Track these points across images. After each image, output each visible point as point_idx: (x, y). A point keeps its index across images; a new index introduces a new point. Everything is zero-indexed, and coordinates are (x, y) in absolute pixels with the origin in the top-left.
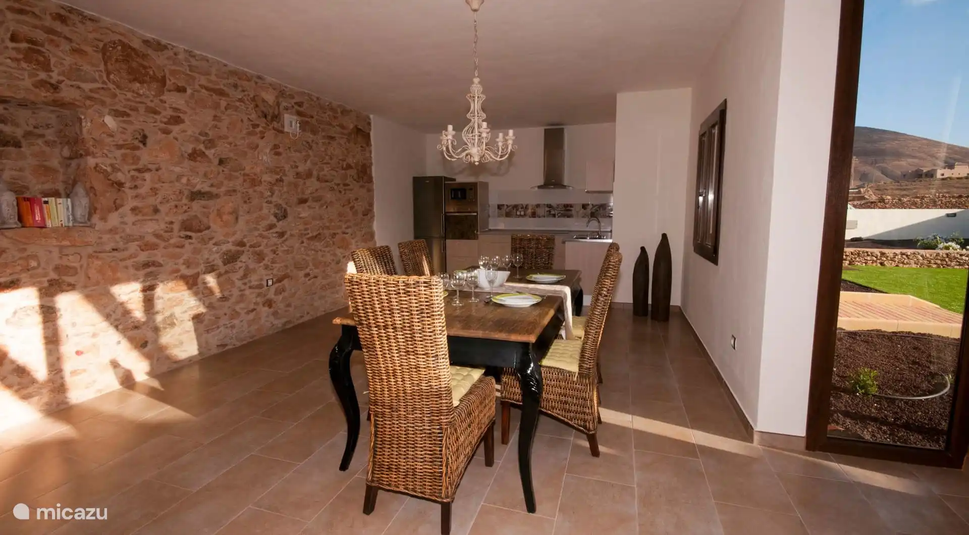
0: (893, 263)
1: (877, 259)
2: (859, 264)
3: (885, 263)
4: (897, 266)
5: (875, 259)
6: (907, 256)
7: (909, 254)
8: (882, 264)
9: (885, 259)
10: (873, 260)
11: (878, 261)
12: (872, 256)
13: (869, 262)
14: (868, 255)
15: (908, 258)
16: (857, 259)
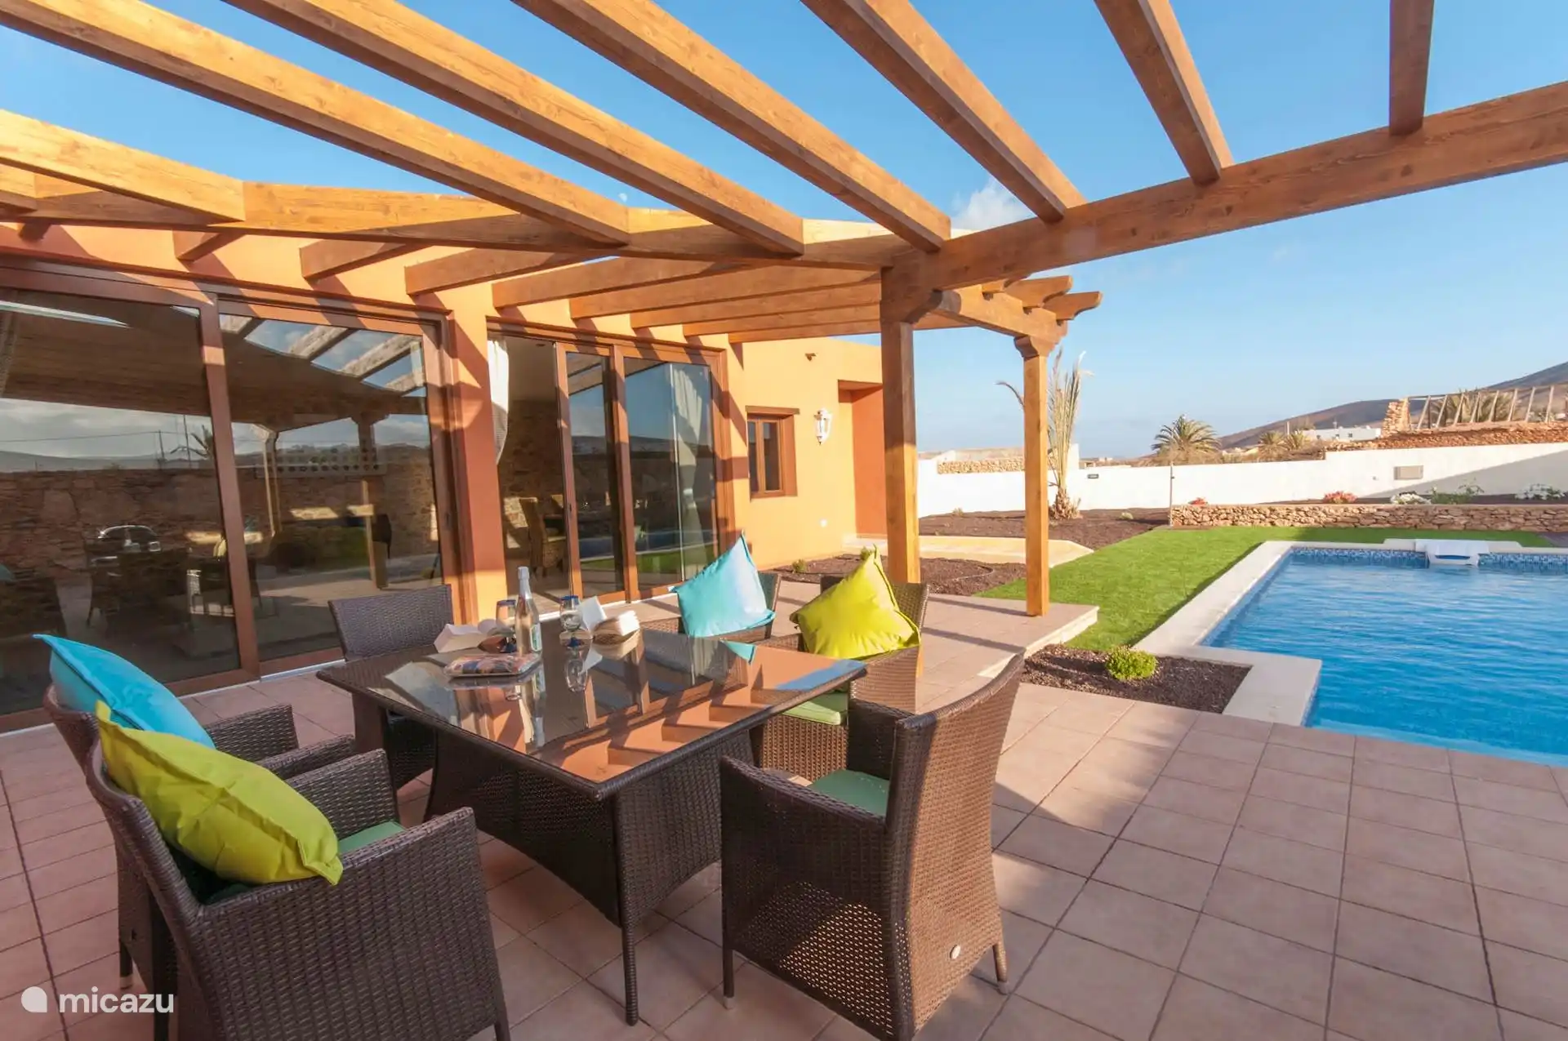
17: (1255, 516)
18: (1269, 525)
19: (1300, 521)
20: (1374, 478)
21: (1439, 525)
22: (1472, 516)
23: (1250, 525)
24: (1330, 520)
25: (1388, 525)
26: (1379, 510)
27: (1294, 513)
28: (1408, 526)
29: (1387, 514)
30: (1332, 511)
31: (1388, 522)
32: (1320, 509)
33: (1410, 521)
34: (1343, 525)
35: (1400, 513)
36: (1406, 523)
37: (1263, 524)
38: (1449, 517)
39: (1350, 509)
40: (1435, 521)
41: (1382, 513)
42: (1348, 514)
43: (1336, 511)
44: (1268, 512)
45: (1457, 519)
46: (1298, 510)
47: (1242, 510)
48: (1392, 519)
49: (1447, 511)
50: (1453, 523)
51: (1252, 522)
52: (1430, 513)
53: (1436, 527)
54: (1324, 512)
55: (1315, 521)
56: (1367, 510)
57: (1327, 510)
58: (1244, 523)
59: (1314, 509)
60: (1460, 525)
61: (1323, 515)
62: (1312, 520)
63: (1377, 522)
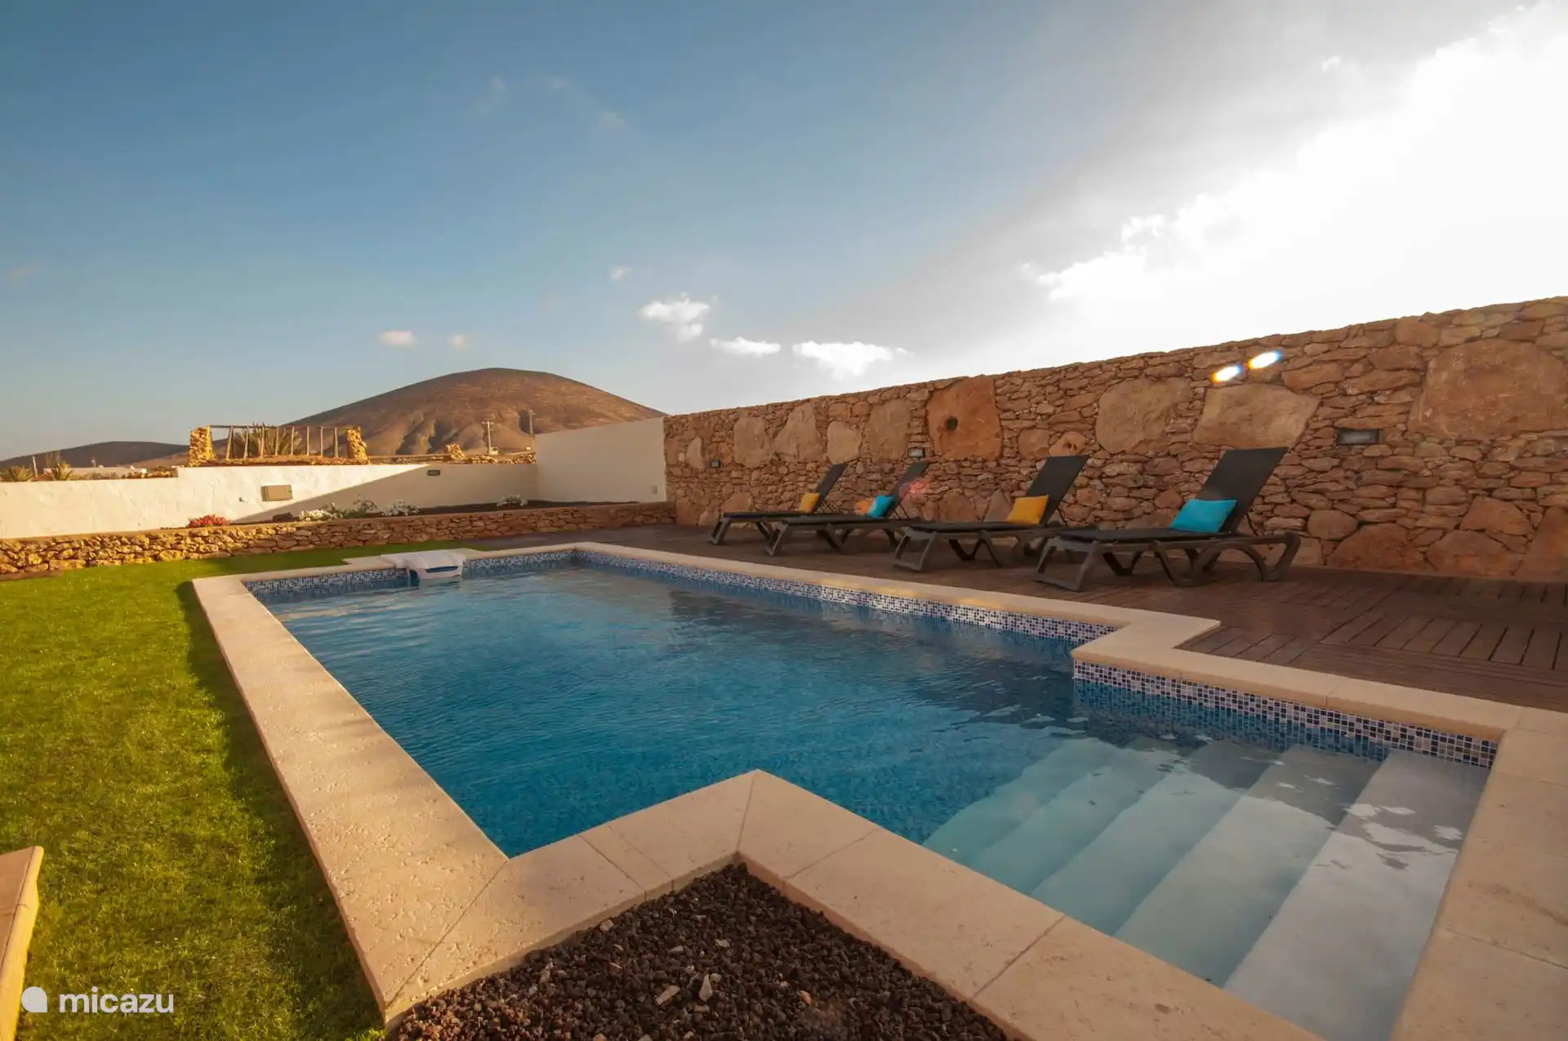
0: (178, 553)
1: (144, 550)
2: (106, 562)
3: (162, 555)
4: (187, 558)
5: (138, 549)
6: (204, 538)
7: (207, 534)
8: (156, 558)
9: (159, 548)
10: (135, 553)
11: (147, 553)
12: (132, 544)
13: (127, 557)
14: (123, 544)
15: (207, 542)
16: (101, 553)
17: (126, 550)
18: (150, 560)
19: (198, 551)
20: (241, 500)
21: (364, 542)
22: (393, 529)
23: (118, 563)
24: (239, 545)
25: (311, 546)
26: (298, 529)
27: (189, 541)
28: (332, 546)
29: (310, 533)
30: (241, 533)
31: (311, 543)
32: (224, 532)
33: (334, 540)
34: (258, 551)
35: (323, 531)
36: (330, 542)
37: (140, 561)
38: (373, 532)
39: (264, 530)
40: (360, 538)
41: (303, 532)
42: (262, 536)
43: (247, 534)
44: (147, 541)
45: (380, 534)
46: (193, 536)
47: (102, 542)
48: (315, 539)
49: (369, 525)
50: (377, 539)
51: (122, 559)
52: (354, 529)
53: (361, 544)
54: (231, 536)
55: (220, 549)
56: (285, 529)
57: (234, 533)
58: (107, 561)
59: (215, 533)
60: (383, 539)
61: (229, 539)
62: (215, 549)
63: (298, 543)
